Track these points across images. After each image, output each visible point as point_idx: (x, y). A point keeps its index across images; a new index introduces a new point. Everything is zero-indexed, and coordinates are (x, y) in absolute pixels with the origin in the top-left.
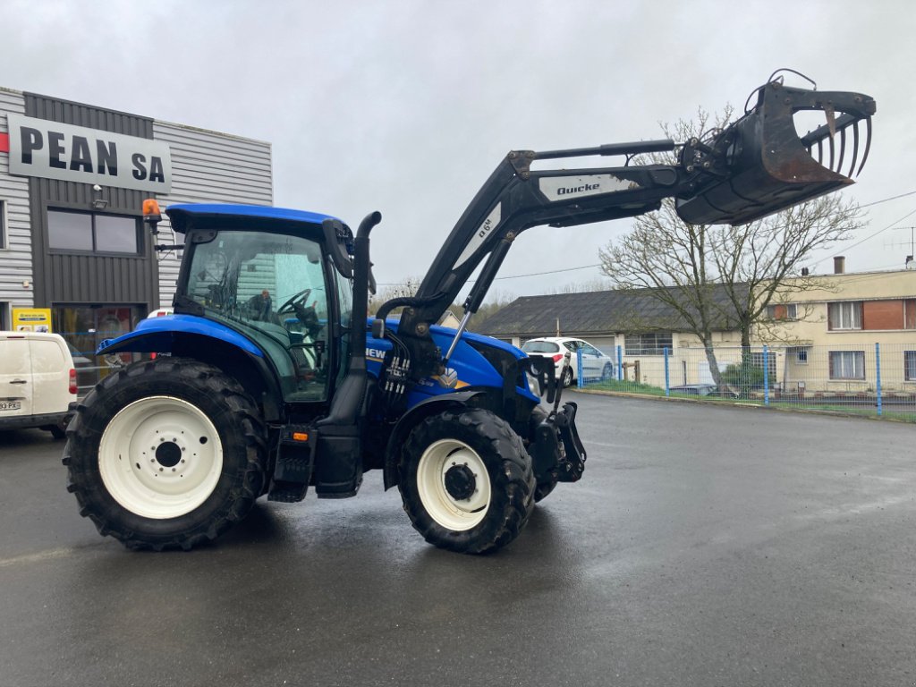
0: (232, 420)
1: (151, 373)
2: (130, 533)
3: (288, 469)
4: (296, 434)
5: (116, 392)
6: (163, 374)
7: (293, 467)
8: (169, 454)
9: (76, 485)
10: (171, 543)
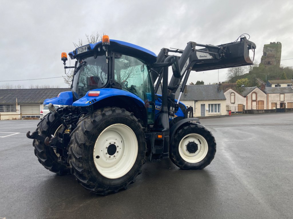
0: (142, 132)
1: (115, 114)
2: (107, 187)
3: (157, 149)
4: (159, 136)
5: (102, 123)
6: (119, 114)
7: (158, 148)
8: (112, 150)
9: (84, 169)
10: (122, 188)
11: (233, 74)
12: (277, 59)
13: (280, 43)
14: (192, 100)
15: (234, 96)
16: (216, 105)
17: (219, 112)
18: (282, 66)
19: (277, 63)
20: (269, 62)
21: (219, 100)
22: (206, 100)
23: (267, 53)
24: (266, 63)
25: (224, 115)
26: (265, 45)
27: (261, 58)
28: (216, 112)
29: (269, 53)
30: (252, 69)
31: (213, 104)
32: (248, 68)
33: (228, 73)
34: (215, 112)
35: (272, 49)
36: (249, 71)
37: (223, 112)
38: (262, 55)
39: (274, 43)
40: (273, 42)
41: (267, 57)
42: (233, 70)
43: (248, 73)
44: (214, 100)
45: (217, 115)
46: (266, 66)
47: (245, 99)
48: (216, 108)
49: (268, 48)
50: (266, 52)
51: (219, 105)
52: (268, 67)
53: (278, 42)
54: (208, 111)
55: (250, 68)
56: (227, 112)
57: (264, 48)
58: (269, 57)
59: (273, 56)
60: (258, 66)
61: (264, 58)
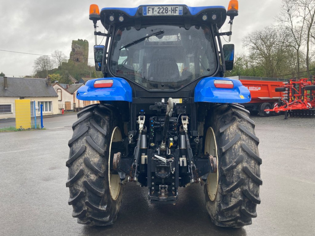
11: (40, 68)
12: (85, 56)
13: (87, 41)
14: (17, 97)
15: (60, 92)
16: (46, 102)
17: (50, 110)
18: (90, 64)
19: (85, 61)
20: (78, 59)
21: (50, 97)
22: (35, 97)
23: (76, 50)
24: (75, 59)
25: (57, 114)
26: (73, 41)
27: (70, 54)
28: (47, 111)
29: (77, 50)
30: (61, 64)
31: (43, 102)
32: (57, 63)
33: (35, 65)
34: (45, 111)
35: (80, 46)
36: (58, 66)
37: (55, 110)
38: (71, 51)
39: (82, 40)
40: (80, 39)
41: (76, 53)
42: (41, 63)
43: (58, 68)
44: (44, 97)
45: (49, 114)
46: (75, 63)
47: (73, 96)
48: (46, 107)
49: (77, 45)
50: (75, 48)
51: (50, 102)
52: (77, 64)
53: (85, 40)
54: (38, 110)
55: (59, 63)
56: (59, 111)
57: (72, 44)
58: (78, 54)
59: (81, 54)
60: (67, 62)
61: (73, 54)
